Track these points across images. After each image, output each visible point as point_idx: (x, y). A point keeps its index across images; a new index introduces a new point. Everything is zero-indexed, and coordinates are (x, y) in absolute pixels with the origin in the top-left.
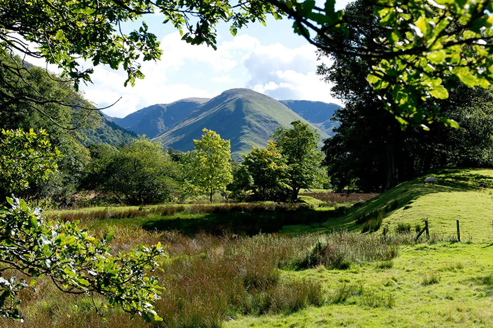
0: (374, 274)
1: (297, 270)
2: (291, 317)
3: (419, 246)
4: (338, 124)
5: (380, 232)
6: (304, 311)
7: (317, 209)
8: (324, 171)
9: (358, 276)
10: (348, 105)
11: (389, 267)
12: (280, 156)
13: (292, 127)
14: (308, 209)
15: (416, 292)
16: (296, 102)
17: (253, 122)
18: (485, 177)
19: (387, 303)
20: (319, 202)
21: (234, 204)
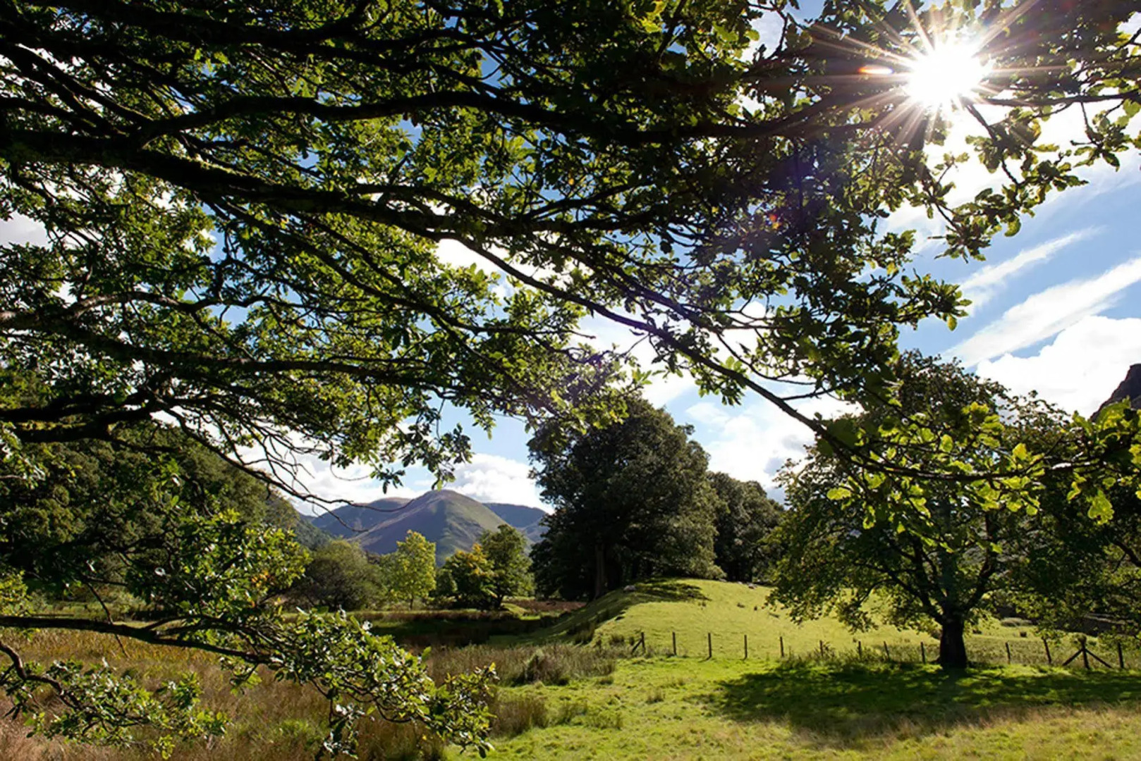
0: (595, 690)
1: (513, 686)
2: (515, 740)
3: (635, 660)
4: (546, 529)
5: (592, 644)
6: (529, 733)
7: (523, 618)
8: (530, 577)
9: (579, 693)
10: (558, 511)
11: (610, 682)
12: (486, 562)
13: (499, 531)
14: (513, 618)
15: (641, 711)
16: (499, 505)
17: (455, 524)
18: (691, 587)
19: (615, 723)
20: (524, 610)
21: (436, 612)
